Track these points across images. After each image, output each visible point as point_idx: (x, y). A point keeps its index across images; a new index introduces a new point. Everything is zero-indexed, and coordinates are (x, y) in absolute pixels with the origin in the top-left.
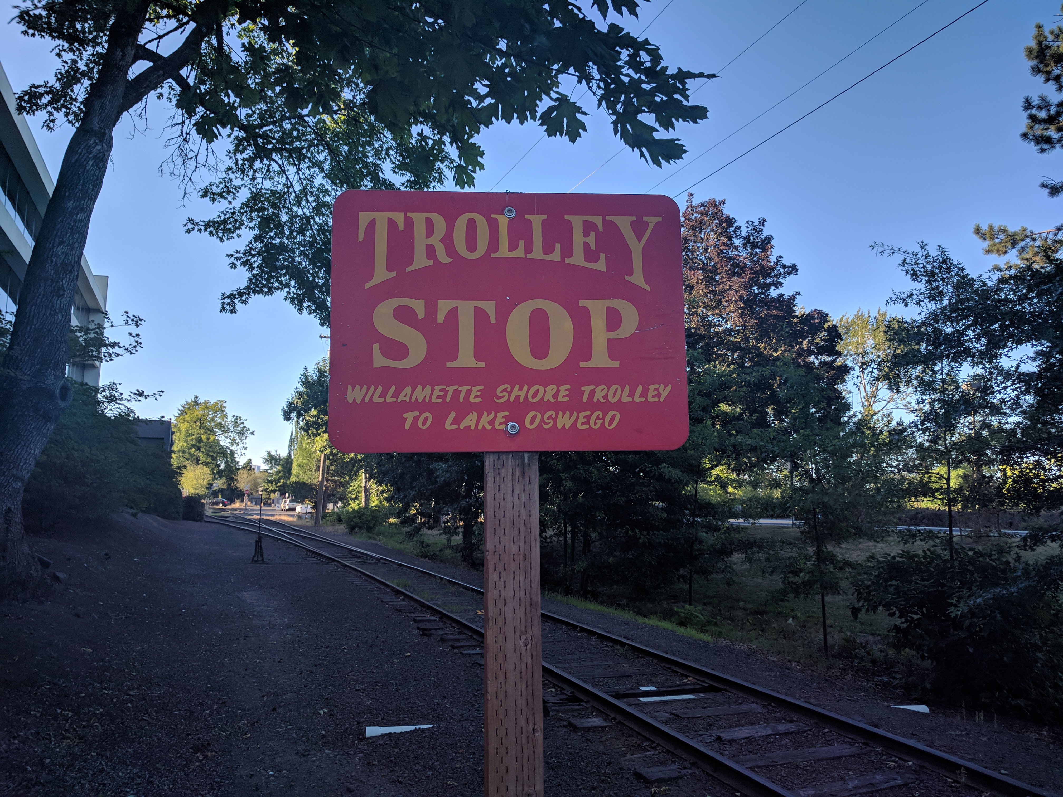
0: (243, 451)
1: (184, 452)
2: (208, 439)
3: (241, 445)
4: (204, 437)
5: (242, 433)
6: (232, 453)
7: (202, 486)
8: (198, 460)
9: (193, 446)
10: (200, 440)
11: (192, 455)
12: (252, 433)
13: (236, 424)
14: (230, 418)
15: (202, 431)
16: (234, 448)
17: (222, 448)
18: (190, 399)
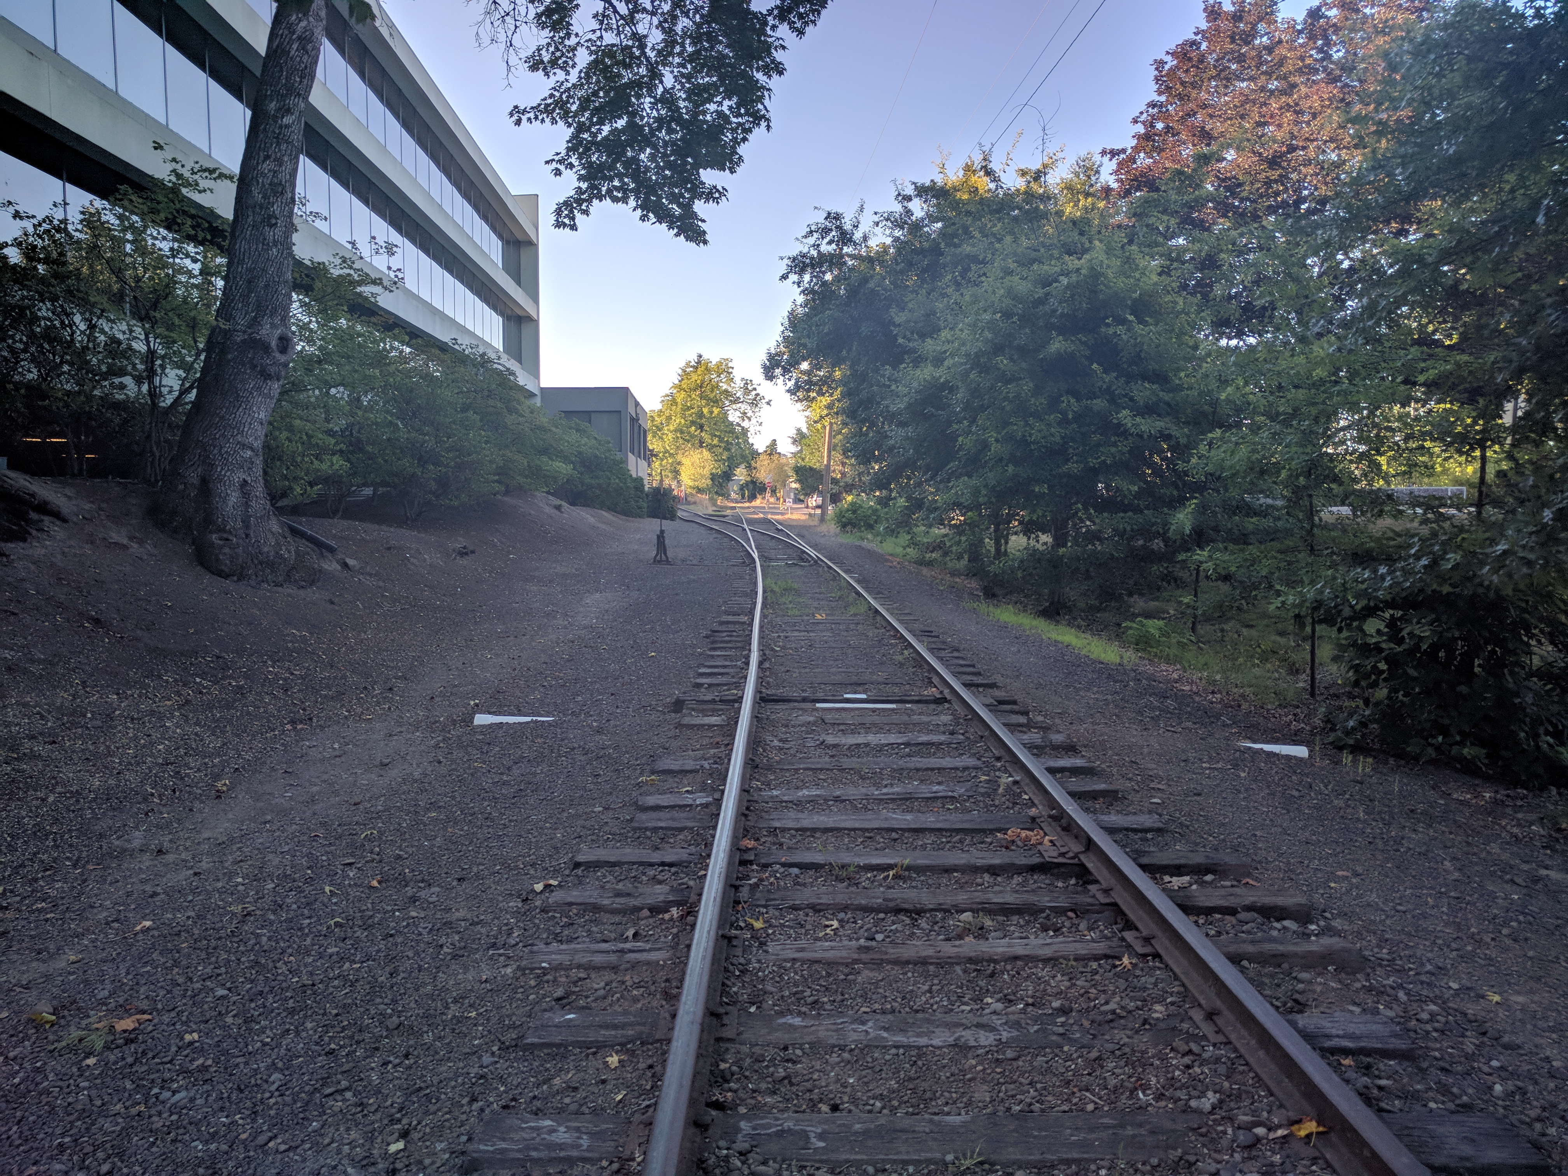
0: (758, 428)
1: (682, 432)
2: (711, 412)
3: (754, 420)
4: (705, 411)
5: (755, 403)
6: (745, 431)
7: (702, 476)
8: (701, 443)
9: (693, 423)
10: (701, 415)
11: (692, 436)
12: (768, 403)
13: (747, 391)
14: (739, 383)
15: (704, 402)
16: (746, 424)
17: (732, 424)
18: (693, 358)
